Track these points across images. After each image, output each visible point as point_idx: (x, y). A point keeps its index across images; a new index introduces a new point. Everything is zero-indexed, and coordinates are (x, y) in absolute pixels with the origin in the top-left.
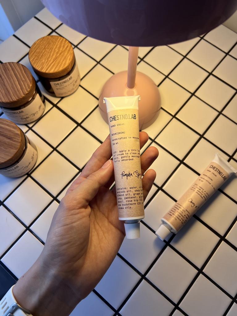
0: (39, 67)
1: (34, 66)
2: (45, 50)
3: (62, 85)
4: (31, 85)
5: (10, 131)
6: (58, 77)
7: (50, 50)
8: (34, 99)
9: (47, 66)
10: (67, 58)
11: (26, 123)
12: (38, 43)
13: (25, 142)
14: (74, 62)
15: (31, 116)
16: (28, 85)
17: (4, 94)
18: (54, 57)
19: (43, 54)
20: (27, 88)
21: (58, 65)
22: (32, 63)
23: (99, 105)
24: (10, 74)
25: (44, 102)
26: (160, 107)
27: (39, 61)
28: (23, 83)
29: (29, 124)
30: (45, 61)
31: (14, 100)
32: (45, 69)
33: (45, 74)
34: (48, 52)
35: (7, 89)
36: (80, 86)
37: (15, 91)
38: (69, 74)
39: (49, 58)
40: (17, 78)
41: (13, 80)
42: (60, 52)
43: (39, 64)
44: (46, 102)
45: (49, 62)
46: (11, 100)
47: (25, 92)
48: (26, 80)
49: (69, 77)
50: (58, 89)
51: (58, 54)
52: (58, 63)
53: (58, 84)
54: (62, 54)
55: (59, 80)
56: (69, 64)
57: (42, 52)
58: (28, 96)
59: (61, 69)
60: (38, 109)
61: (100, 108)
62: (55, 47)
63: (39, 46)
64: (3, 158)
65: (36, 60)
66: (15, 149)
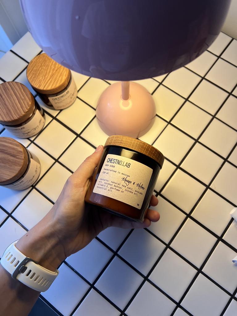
0: (37, 85)
1: (32, 84)
2: (42, 68)
3: (60, 99)
4: (30, 103)
5: (14, 149)
6: (56, 92)
7: (46, 67)
8: (34, 114)
9: (44, 83)
10: (63, 74)
11: (27, 137)
12: (34, 61)
13: (28, 157)
14: (70, 77)
15: (33, 130)
16: (28, 103)
17: (6, 113)
18: (51, 74)
19: (39, 72)
20: (27, 106)
21: (55, 82)
22: (30, 82)
23: (97, 116)
24: (10, 93)
25: (43, 115)
26: (155, 114)
27: (37, 78)
28: (23, 101)
29: (30, 137)
30: (42, 78)
31: (15, 119)
32: (42, 86)
33: (43, 91)
34: (45, 70)
35: (8, 108)
36: (77, 97)
37: (16, 110)
38: (66, 88)
39: (46, 75)
40: (16, 97)
41: (13, 99)
42: (56, 69)
43: (37, 81)
44: (46, 114)
45: (46, 79)
46: (13, 119)
47: (25, 110)
48: (25, 99)
49: (66, 91)
50: (56, 103)
51: (55, 71)
52: (55, 80)
53: (56, 99)
54: (58, 70)
55: (57, 96)
56: (66, 80)
57: (39, 69)
58: (27, 113)
59: (58, 85)
60: (38, 124)
61: (97, 118)
62: (51, 63)
63: (36, 64)
64: (8, 175)
65: (34, 78)
66: (19, 166)
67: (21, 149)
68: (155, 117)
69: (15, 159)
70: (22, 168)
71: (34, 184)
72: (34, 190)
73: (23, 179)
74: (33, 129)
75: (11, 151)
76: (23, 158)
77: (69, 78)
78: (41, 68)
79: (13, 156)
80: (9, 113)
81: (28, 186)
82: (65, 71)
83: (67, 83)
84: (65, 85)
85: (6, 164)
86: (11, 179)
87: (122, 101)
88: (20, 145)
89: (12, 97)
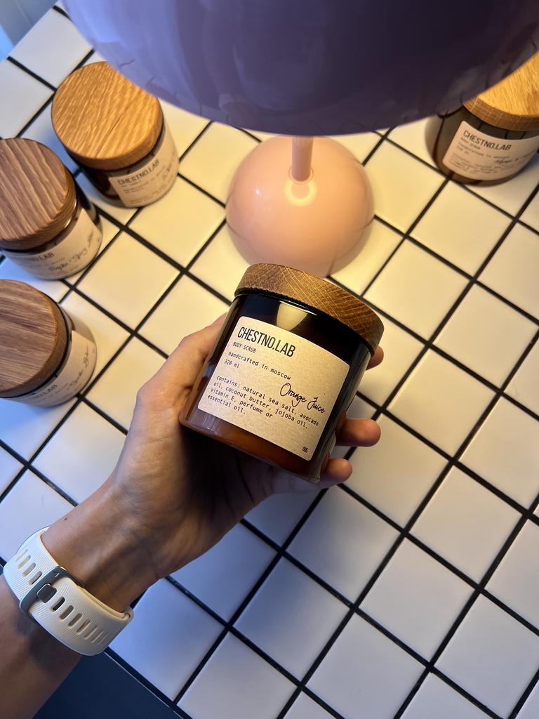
0: (80, 146)
1: (68, 145)
2: (89, 103)
3: (138, 181)
4: (64, 193)
5: (29, 308)
6: (127, 164)
7: (101, 99)
8: (76, 219)
9: (98, 140)
10: (144, 117)
11: (61, 276)
12: (70, 85)
13: (66, 326)
14: (160, 124)
15: (73, 260)
16: (58, 193)
17: (6, 219)
18: (112, 116)
19: (84, 113)
20: (57, 199)
21: (123, 137)
22: (62, 138)
23: (228, 220)
24: (12, 168)
25: (96, 221)
26: (373, 215)
27: (78, 129)
28: (46, 188)
29: (68, 277)
30: (92, 129)
31: (29, 233)
32: (93, 149)
33: (96, 161)
34: (98, 107)
35: (9, 206)
36: (179, 175)
37: (29, 210)
38: (151, 153)
39: (100, 120)
40: (30, 178)
41: (22, 183)
42: (125, 103)
43: (78, 138)
44: (102, 219)
45: (102, 131)
46: (23, 234)
47: (53, 210)
48: (51, 181)
49: (153, 161)
50: (127, 191)
51: (122, 110)
52: (125, 133)
53: (127, 180)
54: (131, 108)
55: (128, 172)
56: (151, 133)
57: (82, 106)
58: (59, 218)
59: (132, 146)
60: (86, 244)
61: (229, 226)
62: (112, 90)
63: (74, 92)
64: (19, 373)
65: (70, 127)
66: (46, 351)
67: (48, 310)
68: (371, 221)
69: (35, 334)
70: (51, 356)
71: (81, 390)
72: (83, 404)
73: (56, 381)
74: (73, 258)
75: (23, 313)
76: (54, 330)
77: (158, 126)
78: (87, 103)
79: (30, 326)
80: (13, 219)
81: (67, 395)
82: (148, 110)
83: (153, 141)
84: (151, 146)
85: (12, 347)
86: (26, 384)
87: (290, 184)
88: (44, 299)
89: (19, 178)
